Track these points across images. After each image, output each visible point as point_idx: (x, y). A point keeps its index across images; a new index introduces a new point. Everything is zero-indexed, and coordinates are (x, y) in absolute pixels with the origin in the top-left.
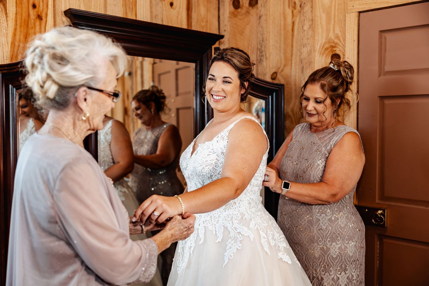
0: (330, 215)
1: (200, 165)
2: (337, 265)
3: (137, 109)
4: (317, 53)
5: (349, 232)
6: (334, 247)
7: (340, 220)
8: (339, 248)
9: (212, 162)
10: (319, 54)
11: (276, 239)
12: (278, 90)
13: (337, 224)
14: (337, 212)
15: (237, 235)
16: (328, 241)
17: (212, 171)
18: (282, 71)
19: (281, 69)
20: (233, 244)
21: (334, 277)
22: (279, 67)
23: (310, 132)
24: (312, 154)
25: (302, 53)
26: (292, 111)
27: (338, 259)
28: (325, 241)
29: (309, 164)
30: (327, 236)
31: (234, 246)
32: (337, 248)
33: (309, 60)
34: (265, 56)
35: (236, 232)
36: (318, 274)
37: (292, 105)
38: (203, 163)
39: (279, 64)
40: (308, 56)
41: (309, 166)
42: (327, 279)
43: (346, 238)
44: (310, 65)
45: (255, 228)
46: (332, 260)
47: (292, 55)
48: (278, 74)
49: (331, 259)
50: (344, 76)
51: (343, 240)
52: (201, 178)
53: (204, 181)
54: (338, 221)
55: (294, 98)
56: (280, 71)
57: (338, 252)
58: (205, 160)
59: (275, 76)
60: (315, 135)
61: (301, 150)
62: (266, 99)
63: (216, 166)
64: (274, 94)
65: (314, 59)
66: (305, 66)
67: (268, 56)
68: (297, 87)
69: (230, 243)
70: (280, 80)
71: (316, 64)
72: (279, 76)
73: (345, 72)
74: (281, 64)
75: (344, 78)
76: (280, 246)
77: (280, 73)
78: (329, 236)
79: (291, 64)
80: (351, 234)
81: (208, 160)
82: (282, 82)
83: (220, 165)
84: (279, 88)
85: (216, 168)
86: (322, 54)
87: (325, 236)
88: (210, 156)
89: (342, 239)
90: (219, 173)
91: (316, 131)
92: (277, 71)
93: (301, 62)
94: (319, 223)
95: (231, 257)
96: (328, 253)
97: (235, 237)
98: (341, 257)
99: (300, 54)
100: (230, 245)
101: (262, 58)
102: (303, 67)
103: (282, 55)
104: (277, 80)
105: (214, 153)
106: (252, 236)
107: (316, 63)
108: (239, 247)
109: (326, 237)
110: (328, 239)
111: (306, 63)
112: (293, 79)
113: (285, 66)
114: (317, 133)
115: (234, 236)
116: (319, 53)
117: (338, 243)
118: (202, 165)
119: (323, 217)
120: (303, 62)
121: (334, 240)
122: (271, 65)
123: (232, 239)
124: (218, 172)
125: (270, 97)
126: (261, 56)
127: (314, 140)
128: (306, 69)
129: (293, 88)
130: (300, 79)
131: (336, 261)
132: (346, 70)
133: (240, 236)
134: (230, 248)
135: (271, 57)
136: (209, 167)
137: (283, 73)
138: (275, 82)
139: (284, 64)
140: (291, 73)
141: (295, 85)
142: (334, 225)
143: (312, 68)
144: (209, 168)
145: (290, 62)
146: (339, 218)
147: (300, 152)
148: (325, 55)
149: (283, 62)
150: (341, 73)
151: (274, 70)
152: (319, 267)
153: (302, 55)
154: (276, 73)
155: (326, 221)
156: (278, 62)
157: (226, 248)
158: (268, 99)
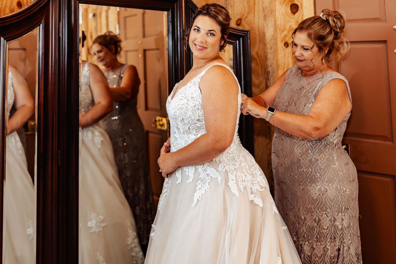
0: (311, 156)
1: (174, 108)
2: (318, 206)
3: (99, 52)
4: (277, 2)
5: (329, 174)
6: (314, 189)
7: (319, 162)
8: (319, 189)
9: (183, 106)
10: (279, 4)
11: (249, 180)
12: (245, 35)
13: (317, 165)
14: (317, 154)
15: (207, 176)
16: (308, 182)
17: (183, 115)
18: (246, 17)
19: (245, 16)
20: (202, 185)
21: (315, 218)
22: (243, 14)
23: (301, 75)
24: (300, 98)
25: (263, 3)
26: (257, 54)
27: (318, 201)
28: (305, 182)
29: (296, 108)
30: (307, 176)
31: (203, 187)
32: (317, 189)
33: (270, 9)
34: (229, 5)
35: (206, 173)
36: (301, 214)
37: (256, 49)
38: (175, 107)
39: (243, 12)
40: (270, 5)
41: (296, 109)
42: (309, 219)
43: (325, 180)
44: (272, 13)
45: (224, 170)
46: (313, 202)
47: (255, 4)
48: (243, 20)
49: (312, 200)
50: (333, 26)
51: (323, 181)
52: (175, 120)
53: (178, 124)
54: (317, 163)
55: (258, 42)
56: (244, 17)
57: (318, 194)
58: (177, 104)
59: (240, 22)
60: (304, 79)
61: (292, 92)
62: (234, 44)
63: (186, 110)
64: (241, 39)
65: (275, 8)
66: (267, 14)
67: (232, 4)
68: (261, 32)
69: (199, 184)
70: (245, 26)
71: (277, 13)
72: (243, 22)
73: (334, 22)
74: (245, 11)
75: (333, 27)
76: (253, 188)
77: (244, 19)
78: (309, 177)
79: (254, 12)
80: (331, 176)
81: (180, 104)
82: (247, 28)
83: (190, 109)
84: (245, 34)
85: (187, 112)
86: (281, 4)
87: (305, 177)
88: (182, 100)
89: (321, 181)
90: (190, 116)
91: (305, 75)
92: (241, 18)
93: (264, 10)
94: (300, 164)
95: (200, 198)
96: (309, 194)
97: (205, 178)
98: (321, 199)
99: (262, 3)
100: (200, 185)
101: (227, 5)
102: (265, 15)
103: (246, 4)
104: (242, 26)
105: (185, 97)
106: (219, 179)
107: (277, 11)
108: (208, 188)
109: (307, 178)
110: (309, 180)
111: (268, 11)
112: (256, 25)
113: (249, 13)
114: (306, 77)
115: (203, 178)
116: (279, 2)
117: (317, 184)
118: (175, 108)
119: (304, 158)
120: (265, 10)
121: (314, 181)
122: (236, 13)
123: (202, 180)
124: (188, 116)
125: (238, 42)
126: (227, 4)
127: (303, 84)
128: (268, 17)
129: (257, 33)
130: (263, 25)
131: (317, 203)
132: (335, 20)
133: (208, 178)
134: (200, 189)
135: (235, 5)
136: (180, 110)
137: (247, 20)
138: (240, 28)
139: (248, 12)
140: (254, 20)
141: (259, 30)
142: (314, 166)
143: (273, 15)
144: (180, 112)
145: (253, 10)
146: (319, 159)
147: (291, 94)
148: (284, 4)
149: (247, 10)
150: (329, 23)
151: (238, 17)
152: (301, 207)
153: (264, 4)
154: (240, 19)
155: (306, 162)
156: (242, 9)
157: (196, 189)
158: (235, 43)
